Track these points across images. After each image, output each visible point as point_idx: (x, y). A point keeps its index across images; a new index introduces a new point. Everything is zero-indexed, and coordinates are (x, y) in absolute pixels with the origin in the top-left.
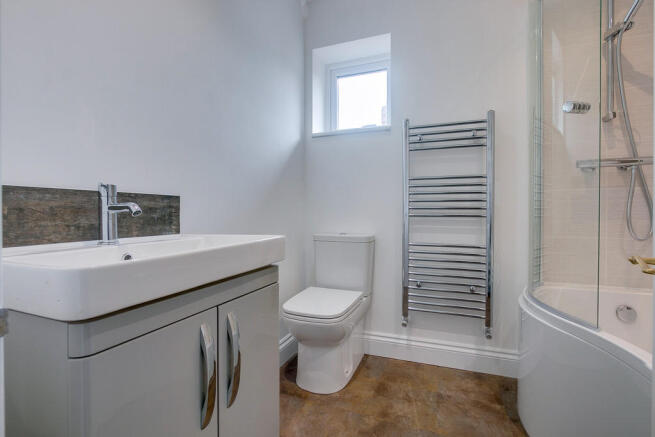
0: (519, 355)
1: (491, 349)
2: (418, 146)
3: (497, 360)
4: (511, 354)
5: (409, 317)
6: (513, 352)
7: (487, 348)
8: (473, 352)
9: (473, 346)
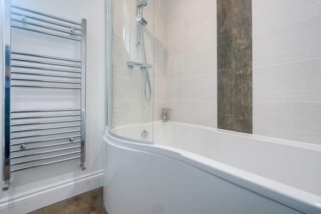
0: (104, 172)
1: (84, 176)
2: (21, 25)
3: (88, 182)
4: (99, 173)
5: (11, 179)
6: (100, 171)
7: (82, 176)
8: (73, 183)
9: (72, 179)
